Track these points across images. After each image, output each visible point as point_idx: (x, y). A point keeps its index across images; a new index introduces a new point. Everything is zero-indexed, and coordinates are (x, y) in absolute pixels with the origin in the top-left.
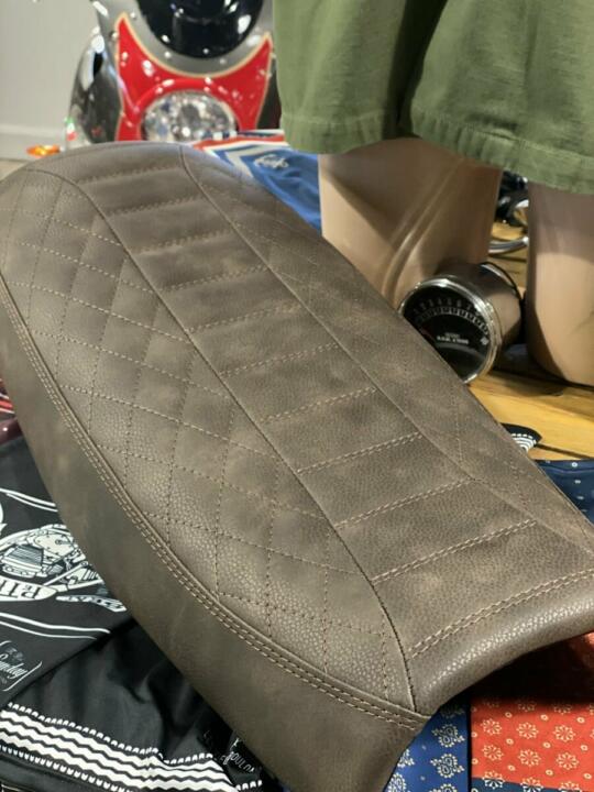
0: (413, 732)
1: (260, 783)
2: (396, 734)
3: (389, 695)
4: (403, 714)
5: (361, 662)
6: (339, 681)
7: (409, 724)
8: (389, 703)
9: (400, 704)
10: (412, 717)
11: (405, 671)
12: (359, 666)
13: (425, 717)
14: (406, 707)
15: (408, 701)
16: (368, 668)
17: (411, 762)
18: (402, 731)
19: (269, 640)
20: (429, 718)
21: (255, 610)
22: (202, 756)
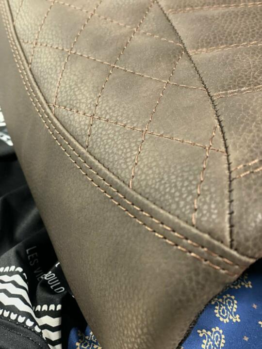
1: (59, 307)
2: (198, 274)
3: (198, 220)
4: (212, 249)
5: (173, 177)
6: (140, 197)
7: (218, 264)
8: (195, 231)
9: (209, 234)
10: (223, 254)
11: (226, 192)
12: (169, 181)
13: (244, 258)
14: (218, 240)
16: (179, 184)
18: (207, 272)
19: (83, 150)
20: (252, 261)
22: (13, 268)
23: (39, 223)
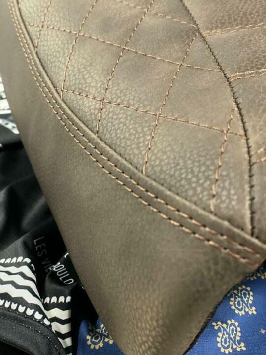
0: (245, 265)
1: (69, 299)
2: (216, 264)
3: (217, 206)
4: (232, 236)
5: (189, 162)
6: (154, 184)
7: (239, 252)
8: (213, 218)
9: (229, 221)
10: (244, 242)
11: (246, 177)
12: (185, 166)
14: (238, 227)
15: (243, 217)
16: (196, 170)
17: (253, 311)
18: (226, 261)
19: (93, 136)
21: (89, 105)
22: (20, 259)
23: (47, 212)
